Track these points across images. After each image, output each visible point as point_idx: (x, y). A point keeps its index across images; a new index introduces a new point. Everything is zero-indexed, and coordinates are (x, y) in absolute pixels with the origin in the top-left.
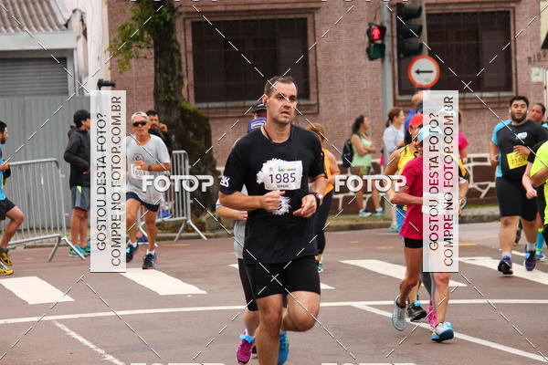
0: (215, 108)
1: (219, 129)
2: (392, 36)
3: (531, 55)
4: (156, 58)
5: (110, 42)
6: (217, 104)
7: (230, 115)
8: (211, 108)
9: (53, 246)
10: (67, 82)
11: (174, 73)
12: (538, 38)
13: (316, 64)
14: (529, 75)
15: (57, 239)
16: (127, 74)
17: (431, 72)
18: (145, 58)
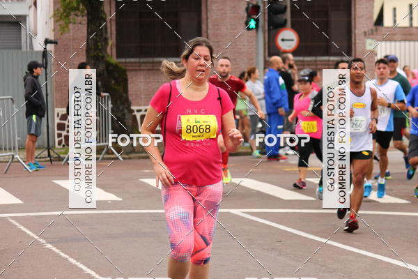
0: (131, 63)
1: (134, 78)
2: (264, 13)
3: (366, 30)
4: (88, 23)
5: (54, 11)
6: (132, 60)
7: (142, 68)
8: (129, 63)
9: (7, 162)
10: (21, 40)
11: (102, 35)
12: (372, 17)
13: (207, 32)
14: (364, 44)
15: (11, 157)
16: (66, 35)
17: (292, 40)
18: (80, 23)
